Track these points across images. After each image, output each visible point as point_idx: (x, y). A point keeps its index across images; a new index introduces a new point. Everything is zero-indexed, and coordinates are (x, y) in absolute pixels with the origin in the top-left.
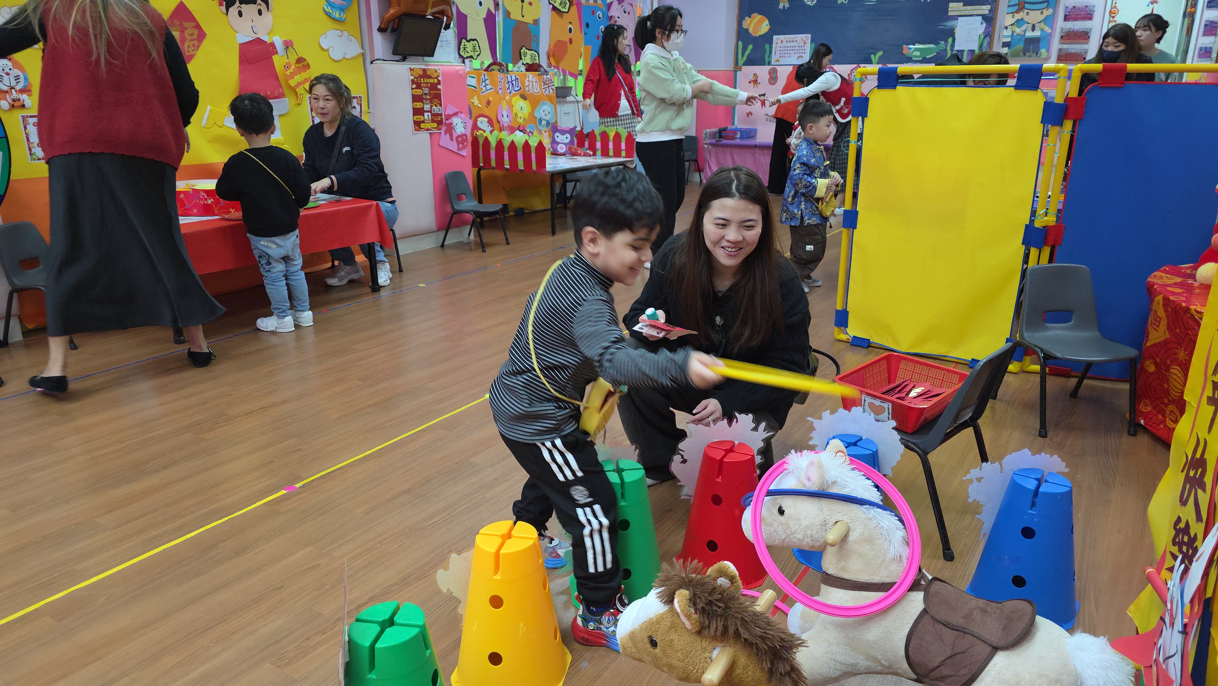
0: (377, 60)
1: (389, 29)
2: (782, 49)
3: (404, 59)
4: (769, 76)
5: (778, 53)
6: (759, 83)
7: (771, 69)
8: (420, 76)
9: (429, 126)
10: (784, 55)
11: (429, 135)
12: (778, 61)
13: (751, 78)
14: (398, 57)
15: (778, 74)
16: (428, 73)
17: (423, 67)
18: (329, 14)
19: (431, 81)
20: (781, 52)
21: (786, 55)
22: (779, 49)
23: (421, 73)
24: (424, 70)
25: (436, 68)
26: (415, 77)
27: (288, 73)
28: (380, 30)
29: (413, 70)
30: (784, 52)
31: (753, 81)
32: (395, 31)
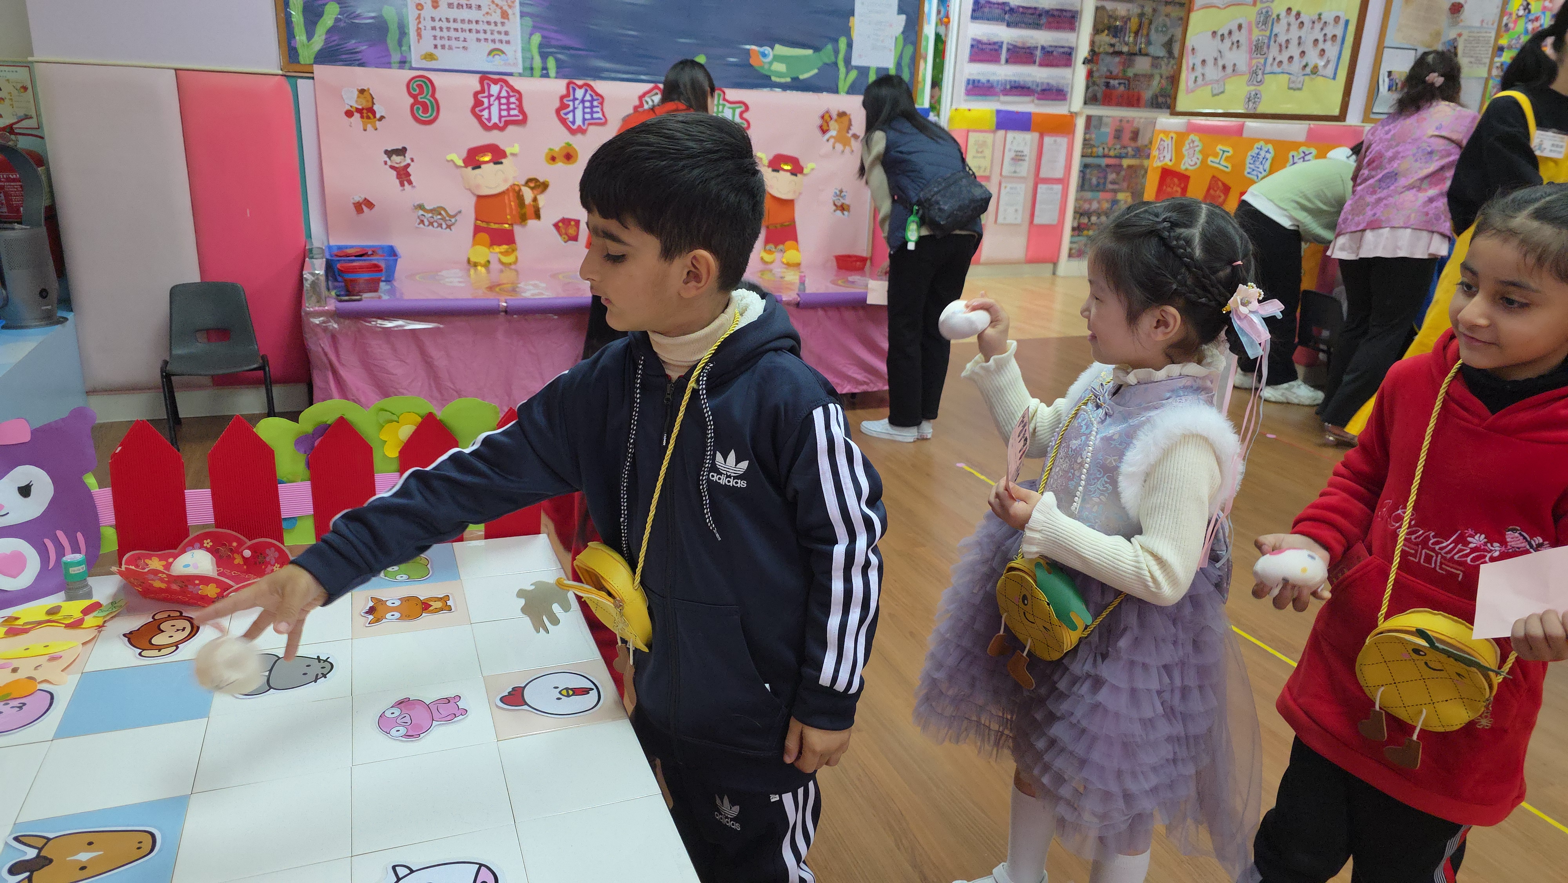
2: (437, 24)
4: (411, 100)
5: (427, 34)
6: (382, 118)
7: (413, 79)
10: (447, 43)
12: (430, 57)
15: (437, 96)
20: (438, 33)
21: (454, 43)
22: (429, 24)
30: (445, 34)
31: (359, 111)
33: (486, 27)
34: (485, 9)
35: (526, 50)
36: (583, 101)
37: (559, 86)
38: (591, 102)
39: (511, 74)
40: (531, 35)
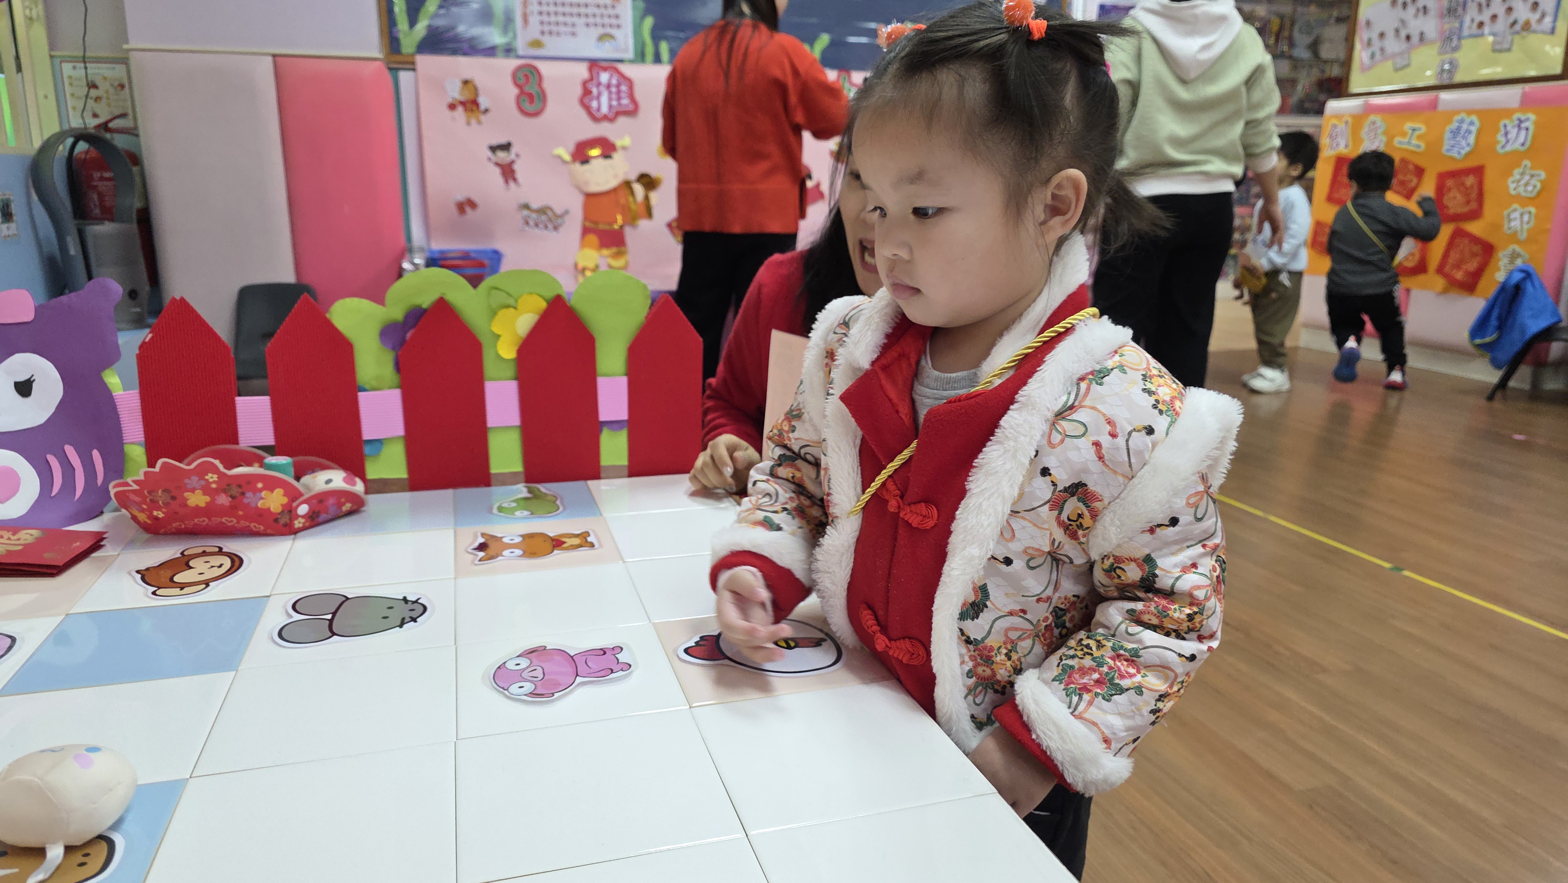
2: (545, 8)
4: (515, 91)
5: (534, 20)
6: (486, 110)
7: (519, 68)
10: (554, 28)
12: (537, 44)
13: (455, 92)
15: (544, 85)
20: (545, 18)
21: (562, 29)
22: (536, 9)
30: (553, 19)
31: (463, 103)
33: (596, 11)
35: (637, 34)
39: (621, 61)
40: (643, 18)
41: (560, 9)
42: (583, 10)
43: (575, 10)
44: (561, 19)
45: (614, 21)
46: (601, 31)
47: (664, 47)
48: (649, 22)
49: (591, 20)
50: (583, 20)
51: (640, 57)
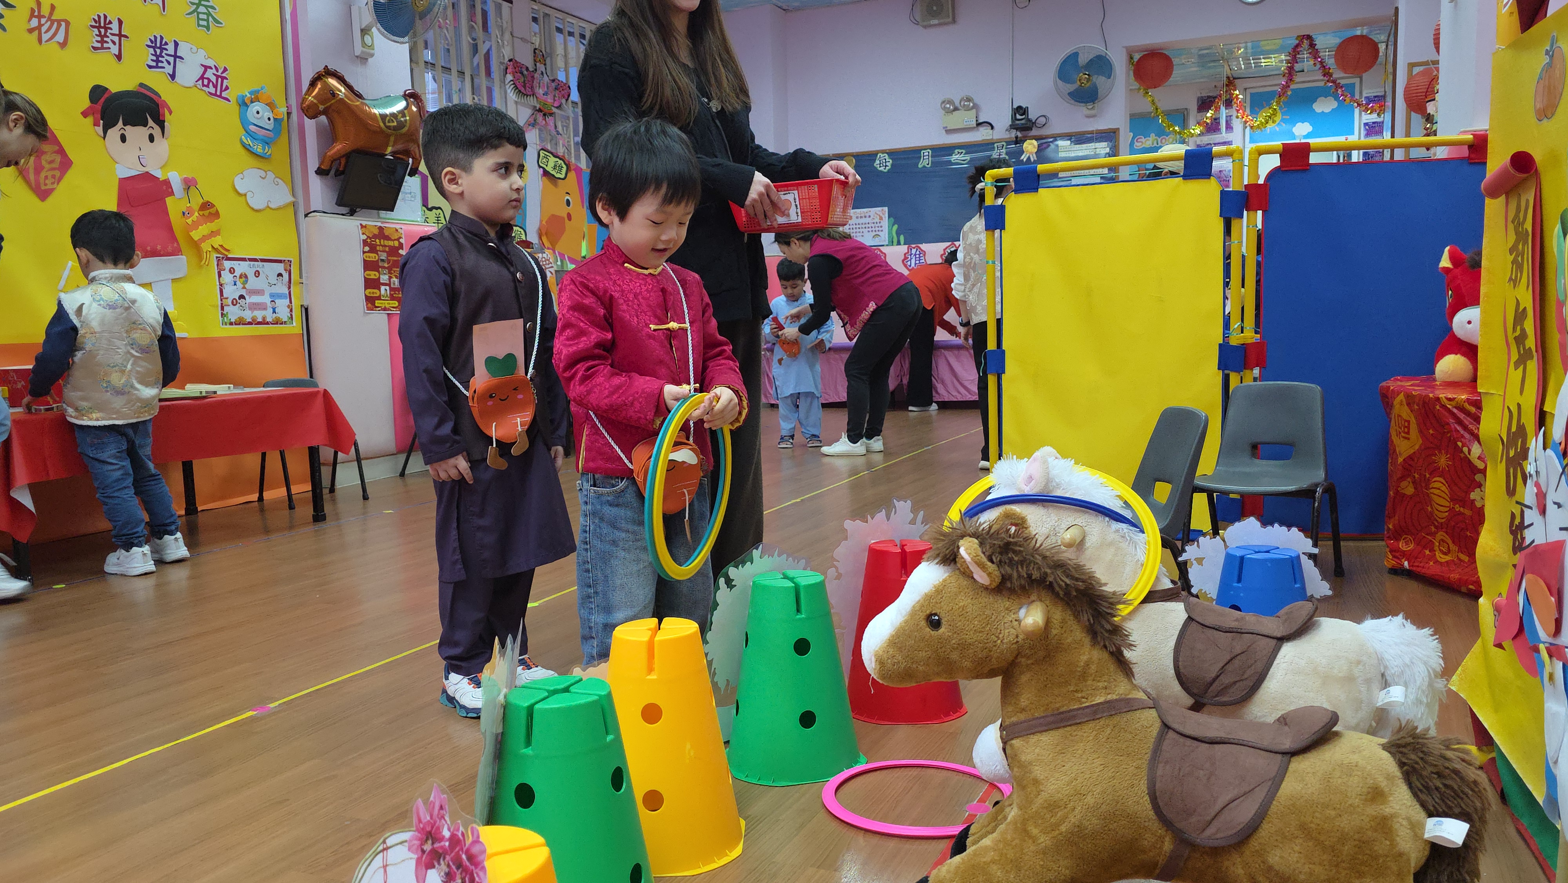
0: (314, 212)
1: (332, 172)
3: (352, 213)
8: (375, 236)
9: (386, 304)
11: (386, 317)
14: (345, 210)
16: (387, 233)
17: (379, 224)
18: (248, 147)
19: (391, 243)
23: (376, 232)
24: (381, 228)
25: (398, 227)
26: (368, 237)
27: (189, 221)
28: (320, 172)
29: (365, 227)
32: (340, 175)
33: (873, 225)
34: (872, 217)
35: (890, 233)
36: (915, 255)
37: (904, 248)
38: (919, 255)
39: (883, 246)
40: (893, 225)
41: (857, 226)
42: (867, 226)
43: (864, 226)
44: (858, 230)
45: (880, 229)
46: (874, 233)
47: (902, 238)
48: (896, 227)
49: (870, 229)
50: (867, 229)
51: (891, 243)
